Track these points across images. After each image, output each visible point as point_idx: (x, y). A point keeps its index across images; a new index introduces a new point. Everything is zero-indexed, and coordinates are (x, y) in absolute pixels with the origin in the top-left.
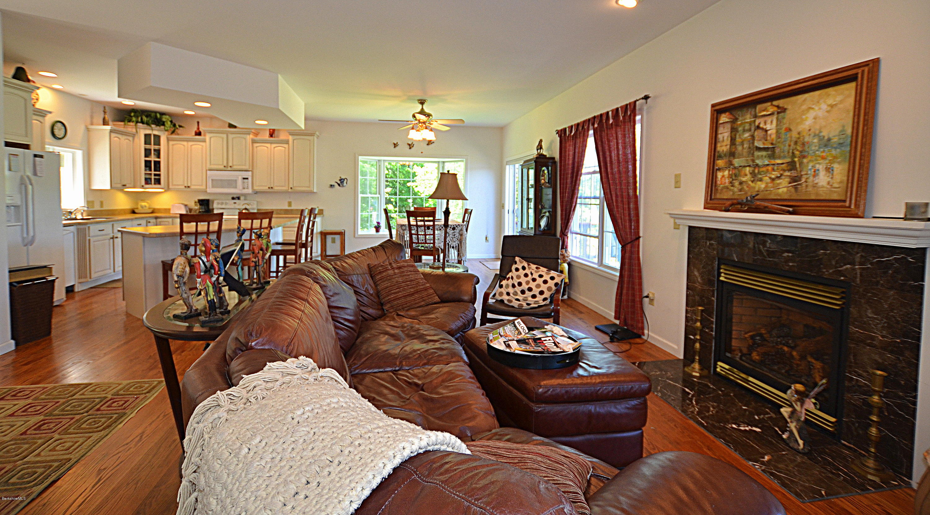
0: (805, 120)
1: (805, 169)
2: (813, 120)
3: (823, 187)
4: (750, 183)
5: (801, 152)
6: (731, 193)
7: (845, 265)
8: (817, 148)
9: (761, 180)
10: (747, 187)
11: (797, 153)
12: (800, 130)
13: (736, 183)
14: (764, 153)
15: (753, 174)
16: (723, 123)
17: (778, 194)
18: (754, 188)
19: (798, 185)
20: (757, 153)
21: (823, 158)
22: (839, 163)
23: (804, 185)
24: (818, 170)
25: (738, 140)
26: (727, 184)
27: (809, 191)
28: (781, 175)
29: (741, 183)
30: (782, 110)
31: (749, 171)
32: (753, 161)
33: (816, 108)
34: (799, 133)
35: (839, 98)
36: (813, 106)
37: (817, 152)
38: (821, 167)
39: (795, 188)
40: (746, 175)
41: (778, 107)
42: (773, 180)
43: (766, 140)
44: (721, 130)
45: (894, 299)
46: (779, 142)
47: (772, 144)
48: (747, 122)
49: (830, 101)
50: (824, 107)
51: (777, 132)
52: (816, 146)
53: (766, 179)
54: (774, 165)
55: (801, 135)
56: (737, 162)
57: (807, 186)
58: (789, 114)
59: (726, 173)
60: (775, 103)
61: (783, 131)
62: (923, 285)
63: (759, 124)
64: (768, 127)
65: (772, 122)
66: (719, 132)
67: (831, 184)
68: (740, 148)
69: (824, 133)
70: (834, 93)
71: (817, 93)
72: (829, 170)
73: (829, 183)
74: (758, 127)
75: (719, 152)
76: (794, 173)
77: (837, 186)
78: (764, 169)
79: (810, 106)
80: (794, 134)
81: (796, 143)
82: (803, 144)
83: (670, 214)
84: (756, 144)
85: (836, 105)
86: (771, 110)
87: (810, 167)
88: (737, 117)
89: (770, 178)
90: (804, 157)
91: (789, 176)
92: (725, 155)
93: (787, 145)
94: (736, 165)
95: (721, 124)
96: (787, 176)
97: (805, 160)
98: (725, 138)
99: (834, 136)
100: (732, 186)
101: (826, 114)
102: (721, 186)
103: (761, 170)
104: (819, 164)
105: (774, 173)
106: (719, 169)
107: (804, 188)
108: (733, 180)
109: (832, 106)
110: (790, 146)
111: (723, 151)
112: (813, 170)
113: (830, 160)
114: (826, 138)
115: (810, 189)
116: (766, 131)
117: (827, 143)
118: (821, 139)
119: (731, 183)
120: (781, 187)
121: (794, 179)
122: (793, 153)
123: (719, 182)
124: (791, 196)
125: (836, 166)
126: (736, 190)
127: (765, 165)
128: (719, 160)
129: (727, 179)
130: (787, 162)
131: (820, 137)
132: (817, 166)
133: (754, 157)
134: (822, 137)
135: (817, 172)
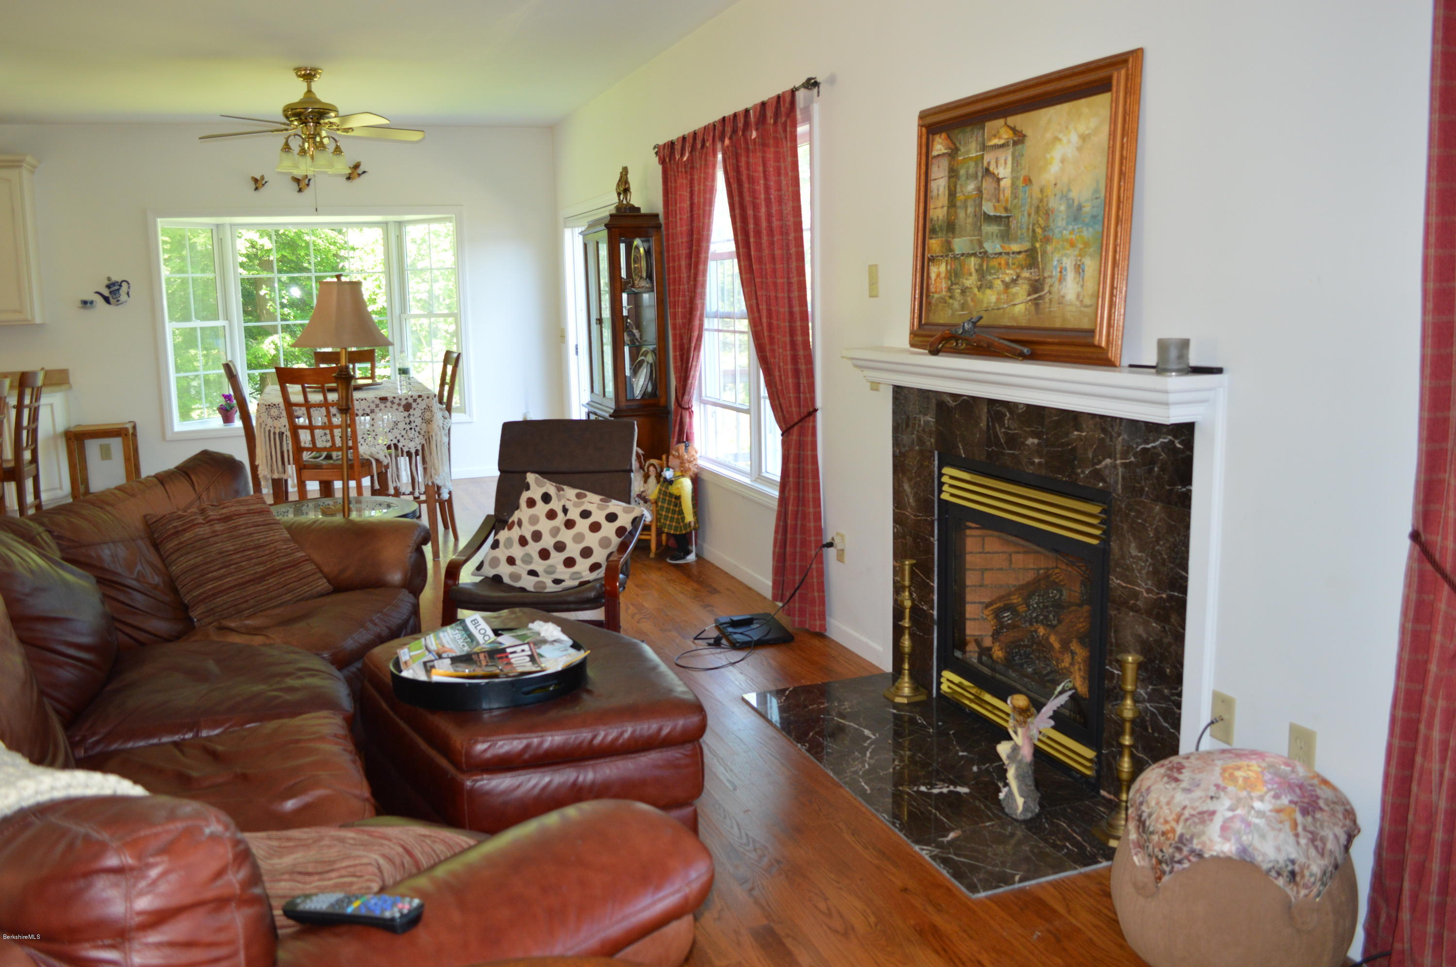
0: (1050, 163)
1: (1048, 266)
2: (1061, 165)
3: (1071, 304)
4: (976, 291)
5: (1044, 229)
6: (950, 312)
7: (1104, 459)
8: (1064, 223)
9: (990, 286)
10: (972, 300)
11: (1039, 231)
12: (1043, 183)
13: (957, 292)
14: (995, 228)
15: (981, 273)
16: (939, 156)
17: (1014, 317)
18: (981, 301)
19: (1040, 297)
20: (985, 228)
21: (1072, 245)
22: (1090, 255)
23: (1047, 299)
24: (1065, 269)
25: (959, 196)
26: (944, 293)
27: (1054, 311)
28: (1018, 276)
29: (963, 291)
30: (1019, 138)
31: (975, 265)
32: (980, 244)
33: (1065, 140)
34: (1042, 191)
35: (1093, 123)
36: (1061, 136)
37: (1065, 232)
38: (1068, 263)
39: (1036, 304)
40: (971, 274)
41: (1014, 130)
42: (1007, 286)
43: (998, 201)
44: (934, 171)
45: (1160, 520)
46: (1015, 207)
47: (1006, 209)
48: (971, 158)
49: (1082, 128)
50: (1074, 138)
51: (1013, 184)
52: (1063, 219)
53: (998, 284)
54: (1008, 254)
55: (1045, 194)
56: (957, 245)
57: (1051, 300)
58: (1030, 147)
59: (943, 268)
60: (1010, 121)
61: (1020, 183)
62: (1190, 491)
63: (989, 163)
64: (1001, 172)
65: (1006, 162)
66: (932, 176)
67: (1081, 298)
68: (961, 214)
69: (1074, 194)
70: (1086, 111)
71: (1065, 107)
72: (1079, 269)
74: (987, 171)
75: (931, 220)
76: (1034, 274)
77: (1086, 302)
78: (995, 263)
79: (1056, 134)
80: (1036, 192)
81: (1037, 210)
82: (1047, 214)
83: (852, 359)
85: (1089, 135)
86: (1005, 135)
87: (1055, 263)
88: (958, 144)
89: (1003, 282)
90: (1048, 241)
91: (1029, 279)
92: (941, 228)
93: (1026, 213)
94: (957, 252)
95: (935, 157)
96: (1025, 278)
97: (1049, 248)
98: (941, 190)
99: (1086, 201)
100: (951, 297)
101: (1076, 153)
102: (936, 296)
103: (991, 264)
104: (1067, 256)
105: (1008, 271)
106: (932, 260)
107: (1047, 305)
108: (952, 284)
109: (1084, 139)
110: (1029, 215)
111: (938, 217)
112: (1058, 270)
113: (1081, 249)
114: (1076, 203)
115: (1055, 308)
116: (998, 180)
117: (1076, 214)
118: (1070, 204)
119: (949, 289)
120: (1016, 302)
121: (1036, 287)
122: (1034, 231)
123: (932, 289)
124: (1030, 321)
125: (1086, 261)
126: (956, 305)
127: (996, 254)
128: (931, 238)
129: (944, 281)
130: (1026, 249)
131: (1068, 200)
132: (1065, 260)
133: (981, 235)
134: (1071, 201)
135: (1064, 273)
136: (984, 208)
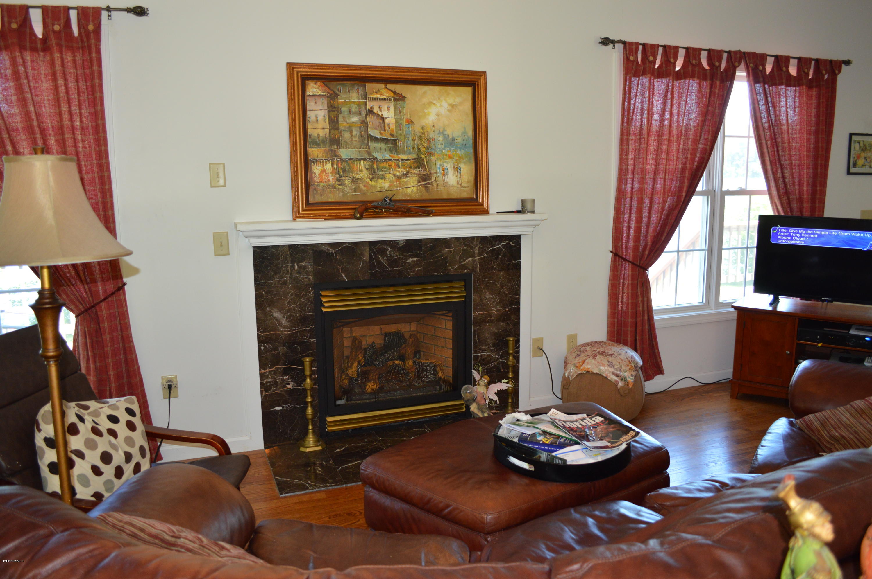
0: (429, 115)
1: (433, 167)
2: (437, 117)
3: (453, 186)
4: (368, 180)
5: (427, 148)
6: (341, 194)
7: (467, 258)
8: (443, 146)
9: (383, 178)
10: (364, 186)
11: (423, 149)
12: (423, 124)
13: (347, 181)
14: (383, 145)
15: (372, 171)
16: (314, 95)
17: (406, 195)
18: (375, 187)
19: (429, 183)
20: (372, 145)
21: (450, 157)
22: (465, 163)
23: (434, 184)
24: (447, 169)
25: (342, 123)
26: (332, 182)
27: (441, 191)
28: (408, 172)
29: (354, 181)
30: (399, 98)
31: (365, 166)
32: (369, 154)
33: (438, 105)
34: (422, 128)
35: (458, 100)
36: (434, 102)
37: (444, 151)
38: (449, 166)
39: (426, 187)
40: (361, 171)
41: (395, 92)
42: (399, 178)
43: (384, 130)
44: (310, 105)
45: (503, 278)
46: (401, 135)
47: (392, 135)
48: (354, 102)
49: (451, 101)
50: (445, 105)
51: (397, 122)
52: (442, 144)
53: (390, 177)
54: (398, 160)
55: (425, 131)
56: (344, 153)
57: (437, 185)
58: (410, 104)
59: (329, 167)
60: (391, 86)
61: (404, 122)
62: (520, 262)
63: (372, 108)
64: (385, 114)
65: (388, 109)
66: (308, 107)
67: (460, 183)
68: (346, 135)
69: (448, 132)
70: (453, 93)
71: (437, 88)
72: (457, 169)
73: (458, 182)
74: (371, 112)
75: (311, 136)
76: (422, 171)
77: (466, 185)
78: (386, 165)
79: (431, 101)
80: (418, 128)
81: (420, 138)
82: (429, 140)
84: (371, 132)
85: (456, 105)
86: (386, 94)
87: (439, 166)
88: (337, 92)
89: (394, 175)
90: (431, 154)
91: (418, 174)
92: (323, 142)
93: (411, 139)
94: (344, 157)
95: (309, 95)
96: (415, 173)
97: (432, 158)
98: (320, 118)
99: (458, 137)
100: (340, 185)
101: (448, 112)
102: (322, 184)
103: (382, 165)
104: (447, 163)
105: (398, 170)
106: (316, 161)
107: (435, 187)
108: (341, 177)
109: (453, 106)
110: (414, 140)
111: (318, 135)
112: (441, 169)
113: (457, 160)
114: (450, 137)
115: (441, 188)
116: (383, 119)
117: (452, 142)
118: (446, 137)
119: (337, 180)
120: (408, 186)
121: (425, 178)
122: (419, 149)
123: (316, 179)
124: (421, 196)
125: (462, 166)
126: (347, 189)
127: (385, 160)
128: (311, 148)
129: (330, 175)
130: (413, 158)
131: (444, 135)
132: (445, 165)
133: (369, 148)
134: (447, 136)
135: (446, 171)
136: (369, 133)
